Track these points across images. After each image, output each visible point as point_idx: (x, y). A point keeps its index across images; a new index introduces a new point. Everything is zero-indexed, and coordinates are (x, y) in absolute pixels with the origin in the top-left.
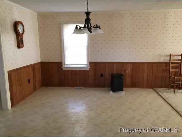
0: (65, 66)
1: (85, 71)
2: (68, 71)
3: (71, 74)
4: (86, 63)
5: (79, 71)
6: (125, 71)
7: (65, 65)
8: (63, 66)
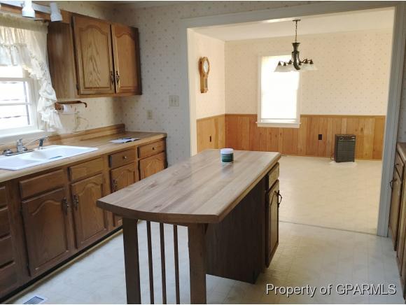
0: (262, 121)
1: (293, 129)
2: (265, 128)
3: (270, 134)
4: (295, 117)
5: (283, 129)
6: (362, 130)
7: (261, 119)
8: (258, 122)
